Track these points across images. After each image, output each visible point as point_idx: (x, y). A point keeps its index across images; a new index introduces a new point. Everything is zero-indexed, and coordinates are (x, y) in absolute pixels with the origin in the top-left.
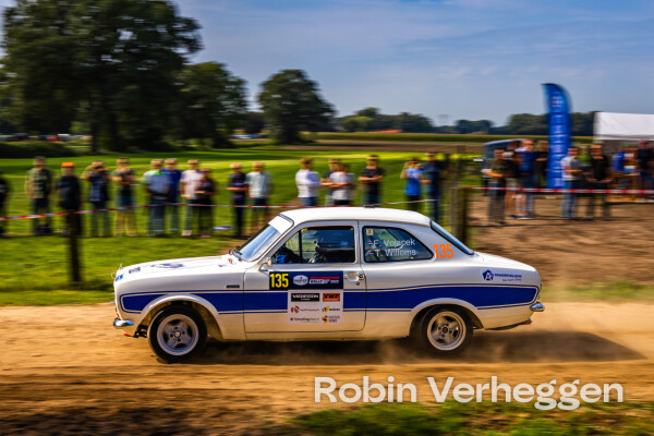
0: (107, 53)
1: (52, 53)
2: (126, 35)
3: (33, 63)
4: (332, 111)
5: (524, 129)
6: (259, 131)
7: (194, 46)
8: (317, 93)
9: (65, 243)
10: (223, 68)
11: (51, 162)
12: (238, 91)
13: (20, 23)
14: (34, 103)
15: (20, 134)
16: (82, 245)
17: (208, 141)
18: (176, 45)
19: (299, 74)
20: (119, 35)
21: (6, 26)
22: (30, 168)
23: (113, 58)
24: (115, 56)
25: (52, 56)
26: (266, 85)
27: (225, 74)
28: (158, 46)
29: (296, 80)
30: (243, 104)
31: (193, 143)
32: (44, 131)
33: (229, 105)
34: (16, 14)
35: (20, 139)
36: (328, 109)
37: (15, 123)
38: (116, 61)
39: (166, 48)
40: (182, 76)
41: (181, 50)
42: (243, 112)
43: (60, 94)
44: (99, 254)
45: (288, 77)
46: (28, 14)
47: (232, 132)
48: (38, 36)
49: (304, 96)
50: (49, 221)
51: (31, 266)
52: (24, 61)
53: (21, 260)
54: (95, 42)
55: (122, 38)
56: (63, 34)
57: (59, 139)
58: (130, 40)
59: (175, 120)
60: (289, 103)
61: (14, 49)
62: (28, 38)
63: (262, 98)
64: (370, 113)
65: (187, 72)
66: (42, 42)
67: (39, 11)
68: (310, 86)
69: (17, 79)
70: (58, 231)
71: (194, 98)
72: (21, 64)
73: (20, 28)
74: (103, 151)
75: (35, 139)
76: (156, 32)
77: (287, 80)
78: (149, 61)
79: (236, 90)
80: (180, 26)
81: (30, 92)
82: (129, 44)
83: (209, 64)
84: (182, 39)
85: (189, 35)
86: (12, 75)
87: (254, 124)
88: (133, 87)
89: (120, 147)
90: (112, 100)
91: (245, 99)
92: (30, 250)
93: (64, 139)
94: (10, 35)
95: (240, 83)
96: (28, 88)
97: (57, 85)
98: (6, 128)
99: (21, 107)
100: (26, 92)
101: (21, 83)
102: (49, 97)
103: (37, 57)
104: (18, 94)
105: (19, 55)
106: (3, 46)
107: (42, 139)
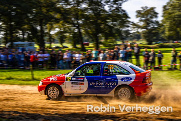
3: (171, 21)
11: (177, 49)
13: (167, 10)
14: (171, 32)
15: (167, 41)
21: (164, 11)
22: (171, 51)
25: (176, 18)
32: (174, 40)
34: (167, 7)
35: (167, 43)
37: (165, 38)
43: (178, 29)
46: (170, 7)
48: (173, 13)
50: (176, 66)
52: (168, 20)
56: (180, 12)
57: (178, 42)
61: (166, 17)
62: (170, 14)
66: (174, 14)
67: (173, 6)
69: (166, 26)
73: (168, 11)
75: (171, 43)
81: (170, 29)
86: (165, 24)
93: (179, 42)
94: (164, 13)
96: (169, 28)
97: (177, 27)
98: (162, 40)
99: (167, 33)
100: (168, 29)
101: (167, 27)
102: (175, 30)
103: (172, 19)
104: (167, 30)
105: (167, 19)
106: (162, 17)
107: (173, 42)
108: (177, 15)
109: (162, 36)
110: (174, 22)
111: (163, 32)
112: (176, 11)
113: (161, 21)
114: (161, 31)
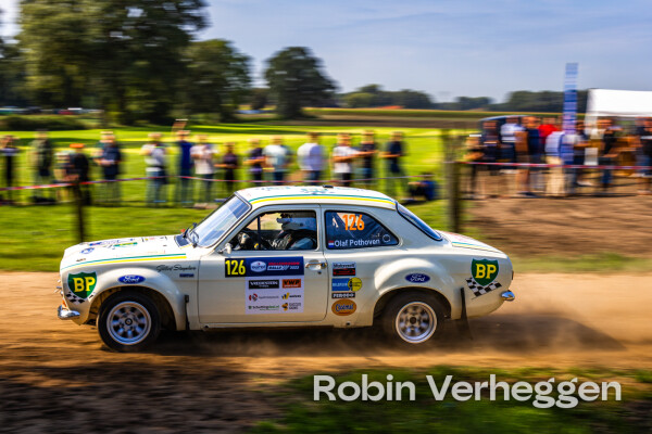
0: (116, 29)
1: (65, 29)
2: (136, 12)
3: (46, 39)
4: (333, 88)
5: (522, 106)
6: (262, 107)
7: (200, 23)
8: (319, 69)
9: (72, 213)
10: (228, 45)
12: (243, 68)
14: (50, 78)
15: (33, 108)
16: (88, 215)
17: (216, 116)
18: (182, 22)
19: (301, 51)
20: (128, 12)
21: (22, 3)
23: (124, 35)
24: (125, 33)
25: (63, 33)
26: (272, 61)
27: (230, 51)
28: (166, 23)
29: (301, 57)
30: (247, 80)
31: (200, 116)
32: (58, 105)
33: (235, 81)
35: (33, 112)
36: (330, 85)
37: (31, 97)
38: (128, 37)
39: (173, 25)
40: (190, 52)
41: (188, 28)
42: (246, 88)
43: (72, 69)
44: (105, 224)
45: (291, 54)
47: (236, 108)
49: (308, 73)
51: (41, 234)
52: (39, 38)
53: (29, 228)
54: (107, 19)
55: (130, 15)
57: (69, 113)
58: (141, 18)
59: (182, 95)
60: (295, 79)
61: (28, 25)
62: (42, 15)
63: (268, 75)
64: (372, 89)
65: (196, 49)
66: (56, 18)
68: (312, 62)
69: (34, 55)
70: (65, 201)
71: (202, 73)
72: (36, 40)
74: (114, 124)
75: (49, 113)
76: (162, 9)
77: (290, 58)
78: (157, 38)
79: (241, 66)
80: (185, 4)
81: (44, 69)
82: (138, 21)
83: (215, 41)
84: (188, 16)
85: (195, 12)
86: (28, 51)
87: (260, 100)
88: (141, 63)
89: (129, 121)
90: (120, 75)
91: (249, 75)
92: (39, 218)
94: (25, 12)
95: (244, 59)
96: (41, 62)
97: (68, 61)
98: (19, 102)
99: (35, 81)
100: (39, 67)
101: (35, 59)
102: (61, 72)
103: (50, 34)
104: (32, 69)
105: (33, 31)
106: (18, 23)
107: (56, 113)
108: (63, 22)
109: (17, 88)
110: (57, 45)
111: (21, 77)
112: (61, 7)
113: (15, 38)
114: (13, 72)
